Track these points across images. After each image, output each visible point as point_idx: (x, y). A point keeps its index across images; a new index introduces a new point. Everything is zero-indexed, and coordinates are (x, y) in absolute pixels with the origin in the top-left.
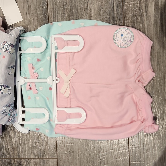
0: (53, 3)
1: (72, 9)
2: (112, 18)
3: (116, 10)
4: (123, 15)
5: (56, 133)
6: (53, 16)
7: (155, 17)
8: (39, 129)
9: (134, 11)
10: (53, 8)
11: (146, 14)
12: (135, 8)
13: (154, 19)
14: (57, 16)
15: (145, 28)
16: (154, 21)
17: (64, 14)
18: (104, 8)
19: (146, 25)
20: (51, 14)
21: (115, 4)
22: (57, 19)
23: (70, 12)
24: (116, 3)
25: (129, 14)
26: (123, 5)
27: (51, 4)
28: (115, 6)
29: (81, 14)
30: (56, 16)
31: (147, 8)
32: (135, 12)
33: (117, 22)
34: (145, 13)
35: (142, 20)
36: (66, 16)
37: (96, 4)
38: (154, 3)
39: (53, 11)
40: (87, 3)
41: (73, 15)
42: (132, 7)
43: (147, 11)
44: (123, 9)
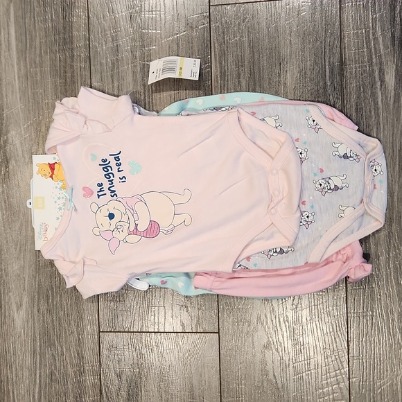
0: (220, 63)
1: (254, 73)
2: (321, 91)
3: (329, 77)
4: (342, 85)
5: (196, 288)
6: (219, 85)
7: (395, 90)
8: (166, 282)
9: (361, 79)
10: (221, 72)
11: (381, 85)
12: (362, 74)
13: (395, 94)
14: (228, 85)
15: (378, 109)
16: (395, 97)
17: (239, 82)
18: (309, 73)
19: (380, 103)
20: (217, 82)
21: (327, 67)
22: (228, 90)
23: (249, 78)
24: (330, 65)
25: (351, 84)
26: (342, 70)
27: (218, 65)
28: (328, 70)
29: (269, 83)
30: (224, 85)
31: (383, 74)
32: (362, 81)
33: (331, 96)
34: (379, 83)
35: (374, 95)
36: (243, 84)
37: (295, 66)
38: (394, 67)
39: (221, 76)
40: (280, 64)
41: (254, 84)
42: (357, 72)
43: (382, 81)
44: (341, 75)
